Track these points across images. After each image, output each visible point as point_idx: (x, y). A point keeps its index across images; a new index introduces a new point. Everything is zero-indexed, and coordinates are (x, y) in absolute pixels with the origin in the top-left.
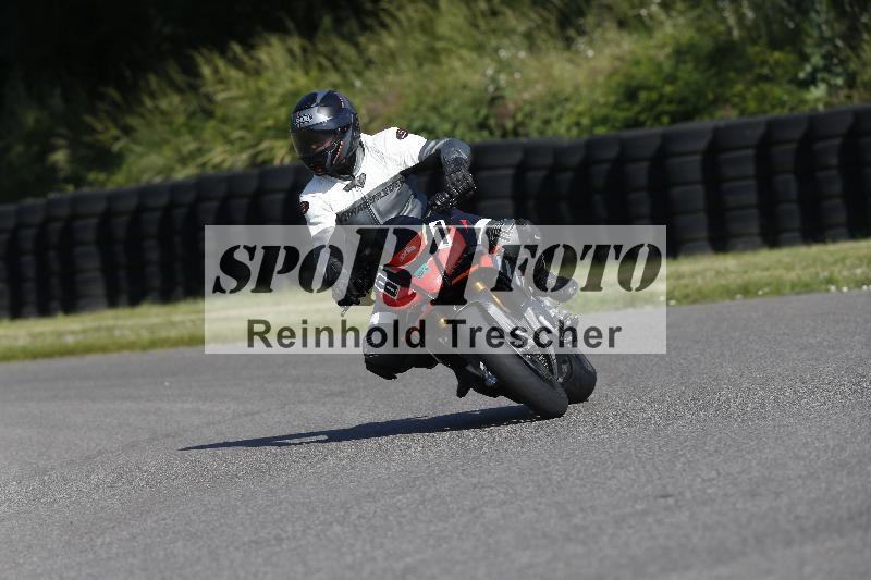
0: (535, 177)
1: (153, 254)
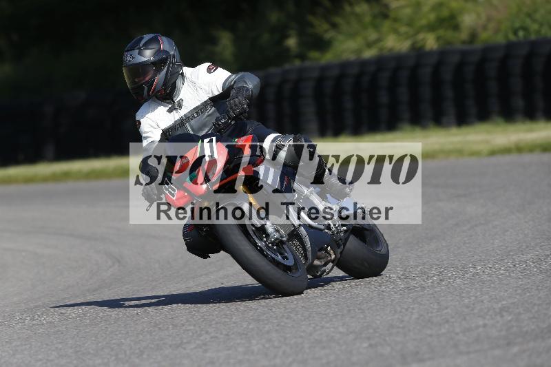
1: (348, 104)
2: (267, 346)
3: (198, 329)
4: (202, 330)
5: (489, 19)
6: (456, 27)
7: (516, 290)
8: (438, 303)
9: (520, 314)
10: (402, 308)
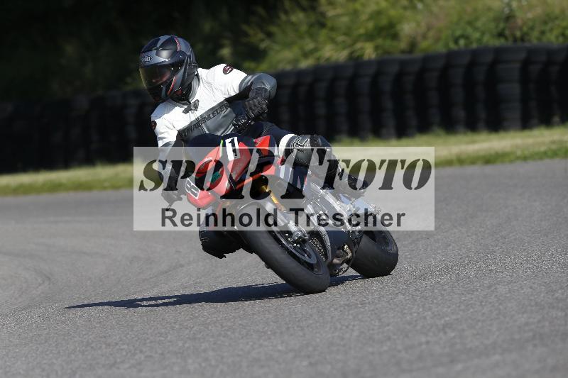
0: (535, 69)
2: (203, 365)
3: (131, 348)
4: (136, 350)
5: (429, 28)
6: (395, 36)
7: (459, 306)
8: (380, 320)
9: (463, 330)
10: (342, 325)
